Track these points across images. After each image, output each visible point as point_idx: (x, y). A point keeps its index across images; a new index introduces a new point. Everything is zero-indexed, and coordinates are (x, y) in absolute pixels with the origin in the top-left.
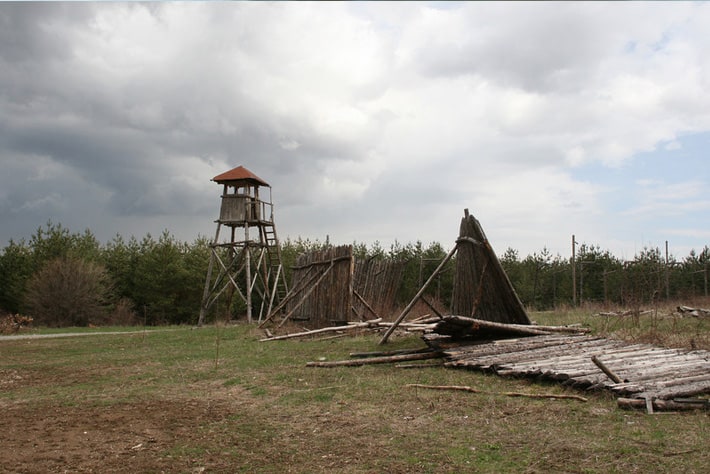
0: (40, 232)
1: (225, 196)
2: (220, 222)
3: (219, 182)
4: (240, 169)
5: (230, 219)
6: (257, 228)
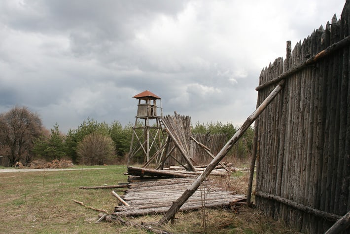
0: (84, 122)
1: (140, 105)
2: (137, 118)
3: (137, 98)
4: (146, 92)
5: (141, 116)
6: (155, 119)
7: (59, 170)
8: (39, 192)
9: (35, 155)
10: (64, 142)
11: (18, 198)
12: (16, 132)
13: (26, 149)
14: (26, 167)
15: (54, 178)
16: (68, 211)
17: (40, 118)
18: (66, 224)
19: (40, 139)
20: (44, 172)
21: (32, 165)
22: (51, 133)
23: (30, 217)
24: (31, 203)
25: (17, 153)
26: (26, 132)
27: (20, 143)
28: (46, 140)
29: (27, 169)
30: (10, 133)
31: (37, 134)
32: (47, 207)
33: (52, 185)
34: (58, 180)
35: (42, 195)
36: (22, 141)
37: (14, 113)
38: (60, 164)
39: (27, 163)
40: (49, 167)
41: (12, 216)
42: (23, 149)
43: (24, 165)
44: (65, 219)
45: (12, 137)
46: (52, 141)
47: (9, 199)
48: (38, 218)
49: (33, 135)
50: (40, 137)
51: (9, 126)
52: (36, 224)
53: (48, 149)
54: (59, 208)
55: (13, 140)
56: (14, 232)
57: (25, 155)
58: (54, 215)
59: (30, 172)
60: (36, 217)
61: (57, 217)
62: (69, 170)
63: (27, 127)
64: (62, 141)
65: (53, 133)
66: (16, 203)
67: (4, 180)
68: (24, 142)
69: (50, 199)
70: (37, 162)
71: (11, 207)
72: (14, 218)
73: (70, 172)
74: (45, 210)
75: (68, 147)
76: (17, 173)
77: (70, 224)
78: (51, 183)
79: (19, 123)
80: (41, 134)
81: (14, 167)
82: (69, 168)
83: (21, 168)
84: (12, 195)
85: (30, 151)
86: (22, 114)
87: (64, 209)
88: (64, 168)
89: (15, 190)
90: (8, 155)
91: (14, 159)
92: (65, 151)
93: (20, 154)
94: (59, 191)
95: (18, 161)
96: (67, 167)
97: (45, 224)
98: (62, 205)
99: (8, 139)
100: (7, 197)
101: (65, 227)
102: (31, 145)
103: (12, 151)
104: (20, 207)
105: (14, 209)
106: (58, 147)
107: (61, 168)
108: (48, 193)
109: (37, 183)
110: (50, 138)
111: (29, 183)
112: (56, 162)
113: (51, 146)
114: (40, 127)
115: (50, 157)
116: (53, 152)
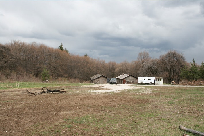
7: (196, 86)
8: (182, 98)
9: (181, 77)
10: (199, 70)
11: (171, 100)
12: (171, 65)
13: (176, 74)
14: (177, 84)
15: (193, 91)
16: (198, 110)
17: (183, 56)
18: (196, 117)
19: (184, 68)
20: (187, 87)
21: (180, 83)
22: (190, 65)
23: (176, 111)
24: (178, 103)
25: (172, 76)
26: (176, 65)
27: (173, 71)
28: (188, 69)
29: (177, 85)
30: (168, 65)
31: (183, 65)
32: (186, 106)
33: (190, 95)
34: (194, 92)
35: (184, 100)
36: (174, 70)
37: (169, 54)
38: (197, 83)
39: (177, 81)
40: (190, 85)
41: (167, 109)
42: (175, 74)
43: (176, 83)
44: (195, 115)
45: (169, 67)
46: (191, 69)
47: (167, 100)
48: (180, 112)
49: (180, 66)
50: (184, 67)
51: (167, 62)
52: (179, 115)
53: (189, 74)
54: (192, 108)
55: (169, 69)
56: (167, 117)
57: (176, 77)
58: (190, 112)
59: (178, 87)
60: (179, 111)
61: (191, 112)
62: (202, 87)
63: (177, 61)
64: (197, 69)
65: (192, 64)
66: (169, 102)
67: (165, 90)
68: (175, 70)
69: (188, 102)
70: (183, 81)
71: (167, 104)
72: (168, 110)
73: (202, 88)
74: (184, 108)
75: (201, 73)
76: (172, 87)
77: (198, 118)
78: (190, 94)
79: (172, 59)
80: (185, 66)
81: (171, 84)
82: (202, 86)
83: (174, 84)
84: (168, 98)
85: (179, 75)
86: (174, 54)
87: (195, 109)
88: (199, 85)
89: (169, 96)
90: (167, 77)
91: (170, 79)
92: (199, 76)
93: (173, 77)
94: (194, 98)
95: (173, 80)
96: (202, 85)
97: (184, 115)
98: (195, 106)
99: (167, 69)
100: (166, 99)
101: (195, 119)
102: (179, 71)
103: (169, 75)
104: (171, 105)
105: (168, 106)
106: (195, 73)
107: (197, 85)
108: (187, 99)
109: (182, 93)
110: (190, 68)
111: (177, 93)
112: (194, 82)
113: (191, 72)
114: (184, 62)
115: (191, 79)
116: (192, 76)
